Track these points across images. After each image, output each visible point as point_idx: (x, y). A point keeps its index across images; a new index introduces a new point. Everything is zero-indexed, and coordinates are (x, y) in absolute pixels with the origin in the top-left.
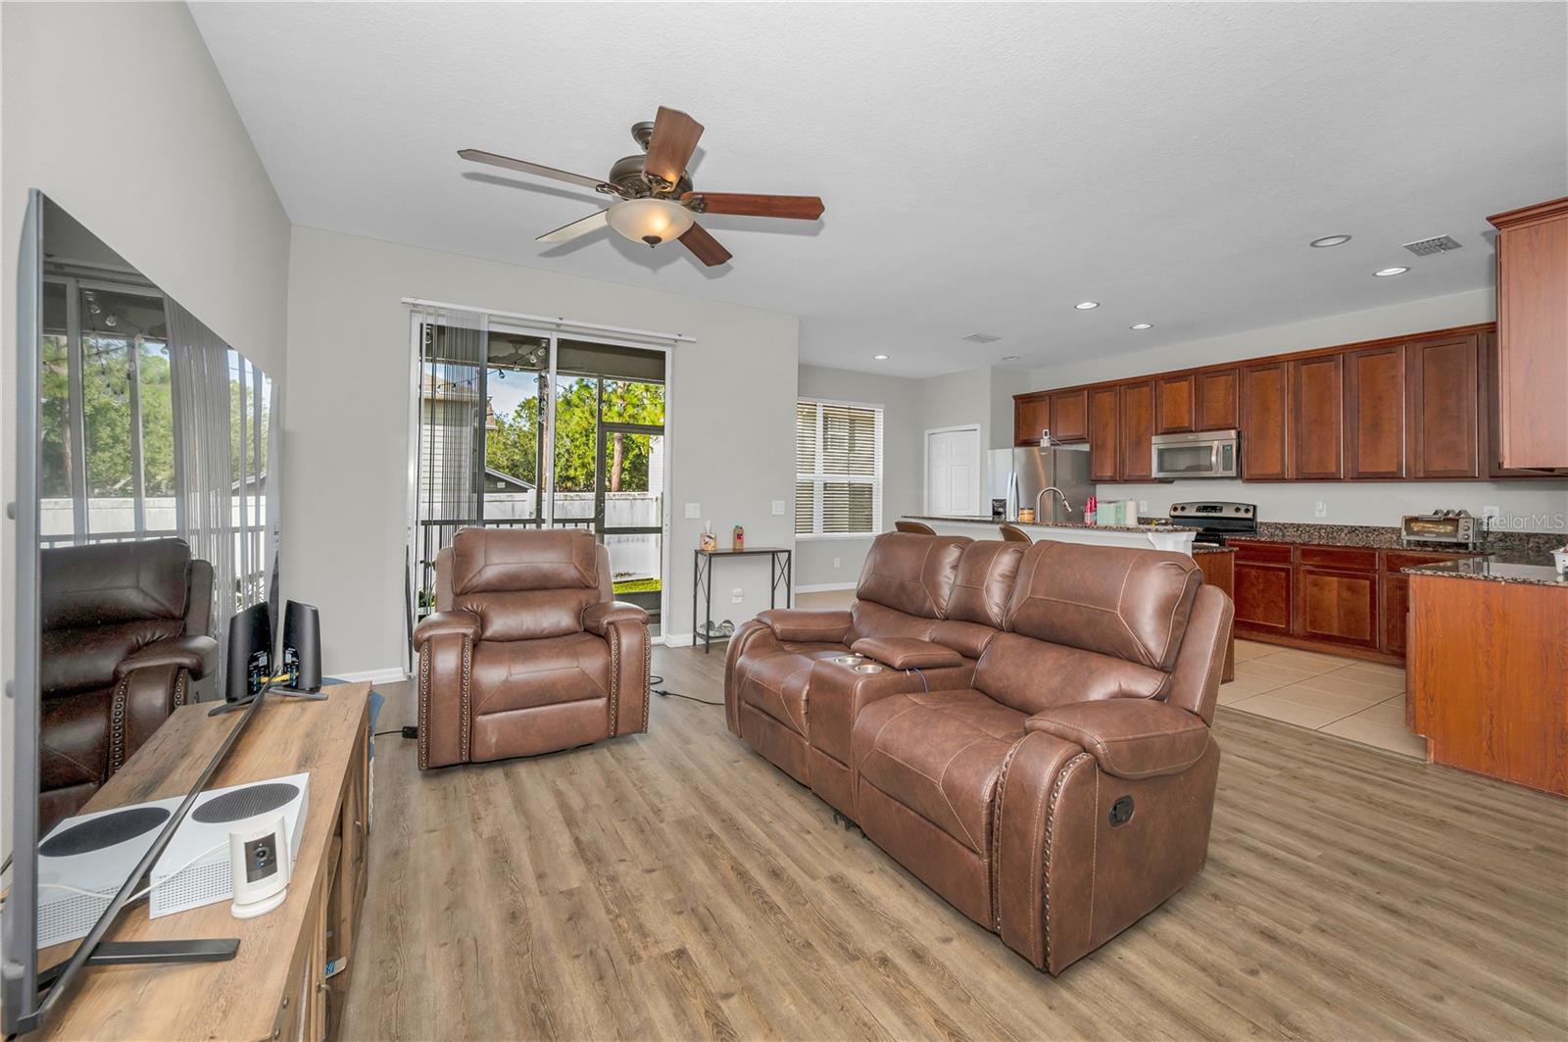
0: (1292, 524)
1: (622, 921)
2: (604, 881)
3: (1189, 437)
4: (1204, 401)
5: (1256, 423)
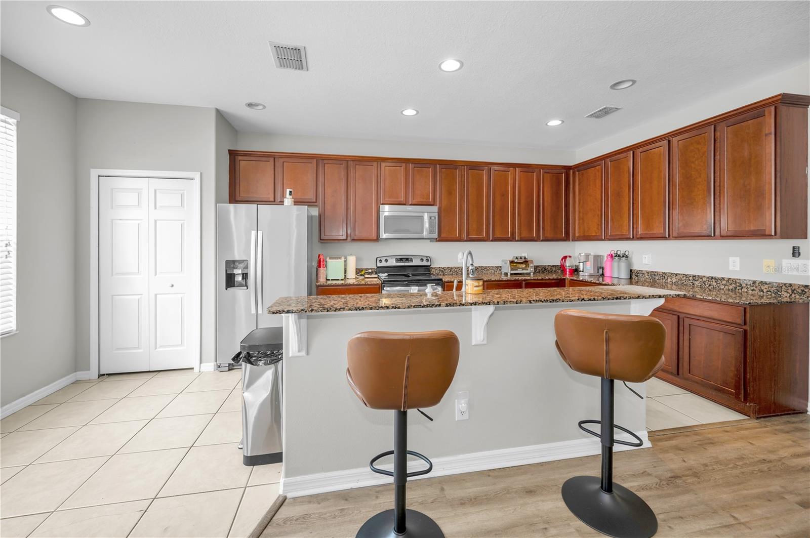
0: (448, 267)
3: (408, 208)
4: (413, 183)
5: (444, 203)
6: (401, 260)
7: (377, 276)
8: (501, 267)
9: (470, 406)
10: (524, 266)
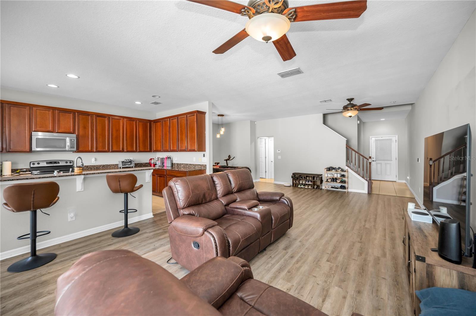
1: (333, 272)
2: (328, 283)
3: (54, 135)
4: (59, 121)
5: (81, 133)
6: (51, 163)
7: (30, 173)
8: (118, 164)
9: (76, 215)
10: (129, 163)
